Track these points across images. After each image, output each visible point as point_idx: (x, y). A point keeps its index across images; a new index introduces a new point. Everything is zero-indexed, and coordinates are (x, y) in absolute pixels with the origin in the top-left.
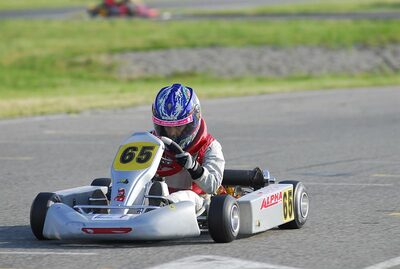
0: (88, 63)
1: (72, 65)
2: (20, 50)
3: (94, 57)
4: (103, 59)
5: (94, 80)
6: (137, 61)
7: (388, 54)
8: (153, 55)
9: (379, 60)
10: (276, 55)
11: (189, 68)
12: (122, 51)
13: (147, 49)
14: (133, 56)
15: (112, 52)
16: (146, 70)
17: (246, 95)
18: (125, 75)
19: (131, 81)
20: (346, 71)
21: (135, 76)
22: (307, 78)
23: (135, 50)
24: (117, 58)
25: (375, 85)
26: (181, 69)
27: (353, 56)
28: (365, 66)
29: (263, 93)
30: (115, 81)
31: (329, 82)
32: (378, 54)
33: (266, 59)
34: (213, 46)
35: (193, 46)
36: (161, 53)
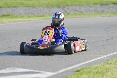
10: (33, 9)
11: (8, 13)
17: (24, 21)
26: (6, 14)
29: (29, 21)
33: (30, 11)
34: (15, 7)
35: (9, 7)
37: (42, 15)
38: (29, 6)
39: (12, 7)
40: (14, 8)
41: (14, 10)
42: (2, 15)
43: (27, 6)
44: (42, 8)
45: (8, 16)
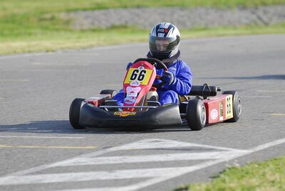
0: (52, 19)
1: (41, 20)
2: (5, 9)
3: (56, 15)
4: (63, 16)
5: (57, 30)
6: (86, 17)
7: (260, 13)
8: (97, 13)
9: (254, 17)
10: (182, 13)
11: (123, 22)
12: (76, 10)
13: (93, 9)
14: (83, 14)
15: (69, 11)
16: (93, 24)
18: (78, 27)
19: (83, 31)
20: (231, 24)
21: (85, 28)
22: (205, 29)
23: (85, 10)
24: (72, 15)
25: (253, 34)
26: (117, 23)
27: (236, 14)
28: (244, 21)
30: (71, 31)
31: (221, 31)
32: (253, 13)
33: (176, 16)
34: (138, 7)
35: (125, 7)
36: (103, 11)
37: (203, 26)
38: (172, 6)
39: (133, 7)
40: (137, 11)
41: (138, 15)
42: (109, 25)
43: (168, 6)
44: (203, 10)
45: (122, 27)
